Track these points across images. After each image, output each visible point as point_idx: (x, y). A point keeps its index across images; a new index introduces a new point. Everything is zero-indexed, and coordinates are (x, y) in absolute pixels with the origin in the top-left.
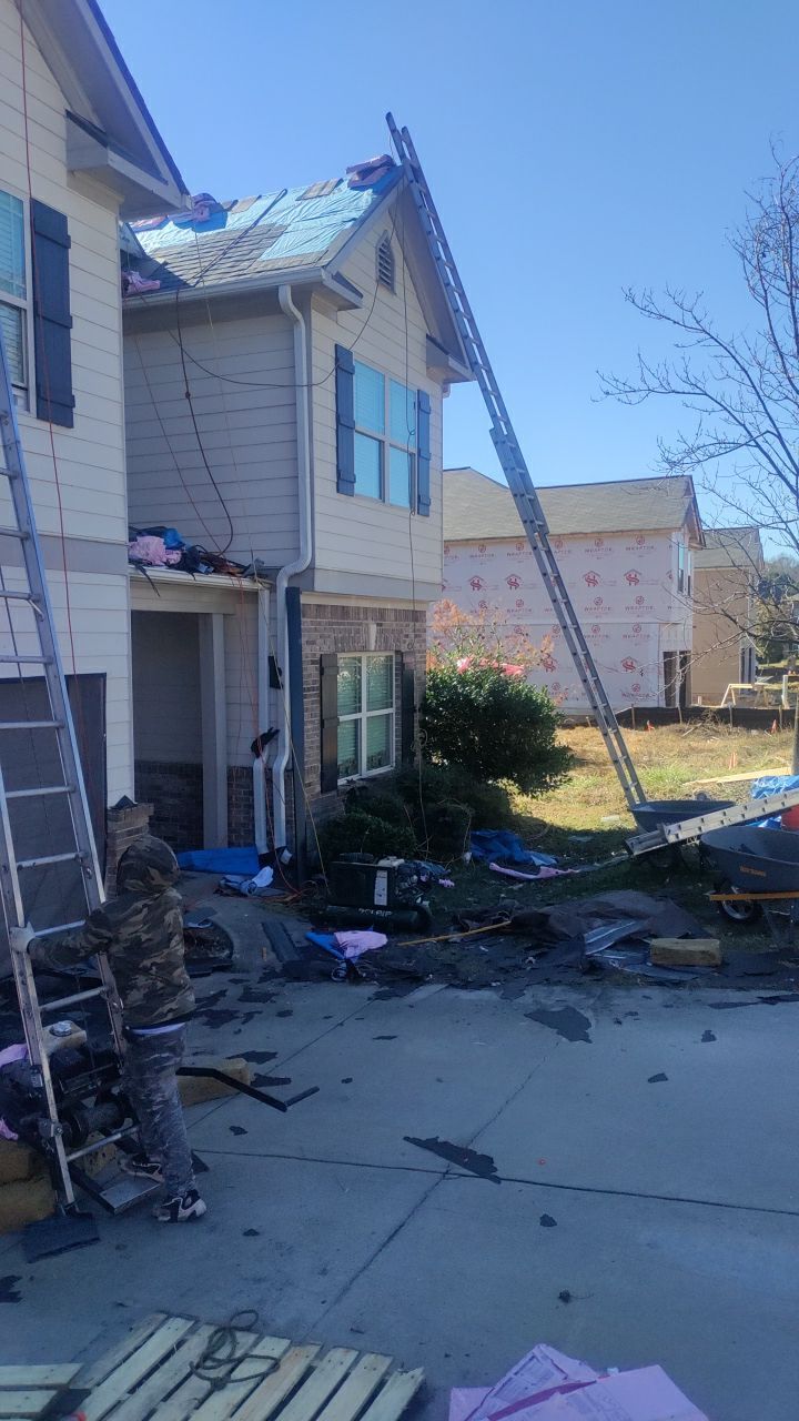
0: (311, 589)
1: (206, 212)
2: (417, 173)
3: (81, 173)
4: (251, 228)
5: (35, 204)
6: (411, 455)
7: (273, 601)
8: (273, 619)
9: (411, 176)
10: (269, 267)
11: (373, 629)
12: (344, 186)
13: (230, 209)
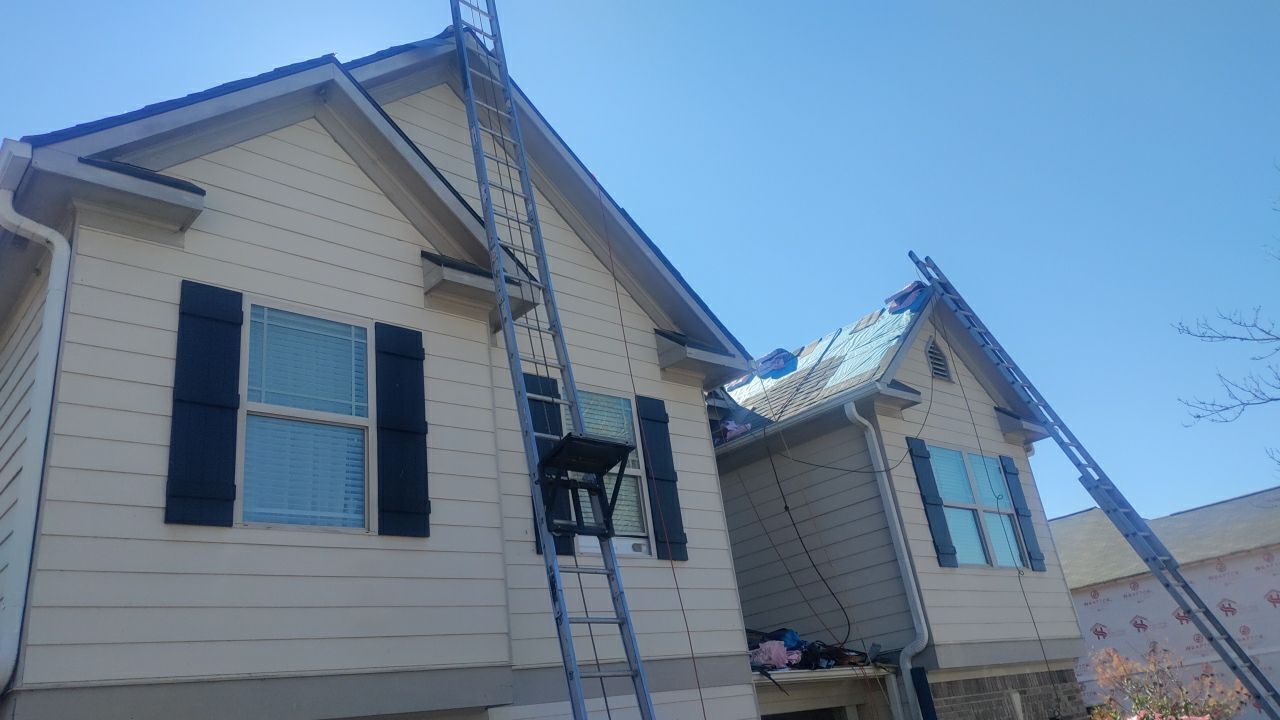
0: (935, 666)
1: (782, 362)
2: (946, 287)
3: (670, 368)
4: (816, 365)
5: (639, 399)
6: (1010, 516)
7: (900, 685)
8: (904, 703)
9: (941, 290)
10: (834, 392)
11: (1016, 698)
12: (886, 314)
13: (799, 355)
